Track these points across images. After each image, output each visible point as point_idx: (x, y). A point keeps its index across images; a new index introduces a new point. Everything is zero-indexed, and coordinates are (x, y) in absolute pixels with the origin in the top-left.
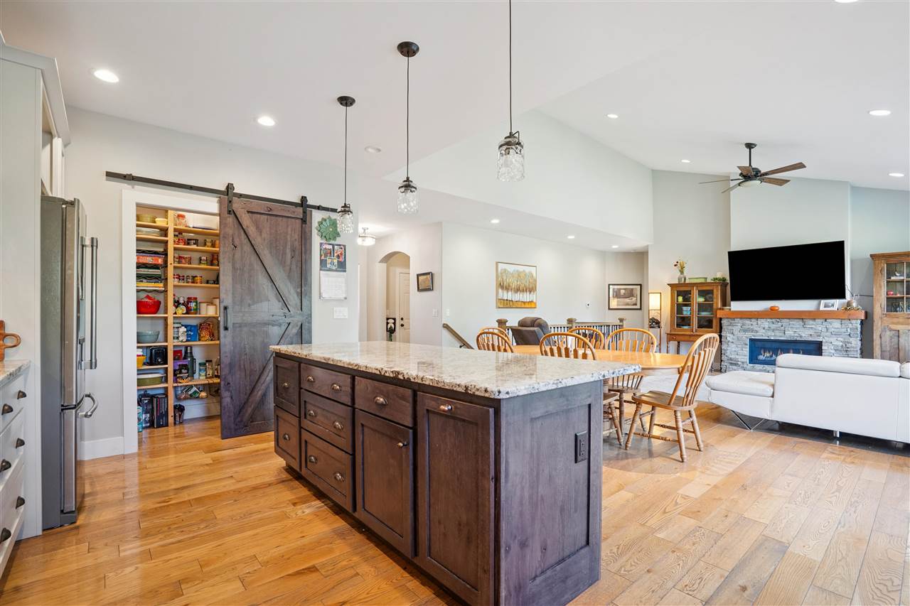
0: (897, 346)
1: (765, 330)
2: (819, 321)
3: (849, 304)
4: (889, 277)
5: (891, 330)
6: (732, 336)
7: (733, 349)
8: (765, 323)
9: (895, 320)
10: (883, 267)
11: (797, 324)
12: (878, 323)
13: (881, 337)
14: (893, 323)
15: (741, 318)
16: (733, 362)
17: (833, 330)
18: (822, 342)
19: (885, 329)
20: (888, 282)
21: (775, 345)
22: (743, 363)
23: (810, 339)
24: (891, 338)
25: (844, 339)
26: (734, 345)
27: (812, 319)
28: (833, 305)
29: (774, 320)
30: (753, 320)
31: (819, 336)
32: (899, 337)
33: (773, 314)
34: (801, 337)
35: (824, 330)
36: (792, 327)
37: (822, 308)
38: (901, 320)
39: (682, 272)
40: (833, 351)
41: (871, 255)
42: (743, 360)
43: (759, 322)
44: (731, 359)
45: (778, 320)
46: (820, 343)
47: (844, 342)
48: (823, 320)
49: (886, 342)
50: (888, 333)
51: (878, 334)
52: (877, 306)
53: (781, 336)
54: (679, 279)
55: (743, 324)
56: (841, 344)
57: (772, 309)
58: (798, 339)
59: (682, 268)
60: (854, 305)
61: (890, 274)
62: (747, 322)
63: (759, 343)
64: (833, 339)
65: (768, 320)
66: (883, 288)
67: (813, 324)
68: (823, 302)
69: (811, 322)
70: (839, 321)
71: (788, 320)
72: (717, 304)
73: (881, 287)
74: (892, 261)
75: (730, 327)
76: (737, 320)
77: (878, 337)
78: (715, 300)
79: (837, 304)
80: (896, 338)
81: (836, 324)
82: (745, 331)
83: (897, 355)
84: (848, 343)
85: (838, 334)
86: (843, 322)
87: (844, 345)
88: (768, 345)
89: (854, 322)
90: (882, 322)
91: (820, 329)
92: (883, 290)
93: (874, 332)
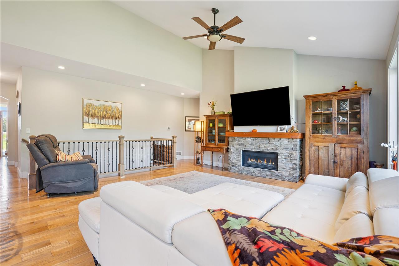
0: (318, 157)
1: (250, 145)
2: (277, 139)
3: (292, 128)
4: (314, 111)
5: (315, 146)
6: (233, 148)
7: (234, 157)
8: (250, 140)
9: (317, 139)
10: (311, 104)
11: (265, 141)
12: (308, 141)
13: (309, 151)
14: (316, 142)
15: (238, 137)
16: (234, 165)
17: (284, 145)
18: (278, 153)
19: (311, 145)
20: (313, 114)
21: (256, 155)
22: (239, 165)
23: (272, 151)
24: (315, 151)
25: (290, 151)
26: (234, 154)
27: (273, 138)
28: (284, 129)
29: (254, 139)
30: (244, 138)
31: (277, 149)
32: (319, 150)
33: (254, 135)
34: (268, 149)
35: (279, 145)
36: (263, 143)
37: (279, 131)
38: (320, 139)
39: (213, 109)
40: (284, 160)
41: (304, 96)
42: (239, 164)
43: (247, 140)
44: (233, 163)
45: (256, 139)
46: (277, 154)
47: (290, 154)
48: (279, 139)
49: (312, 154)
50: (313, 148)
51: (308, 148)
52: (307, 129)
53: (257, 149)
54: (211, 112)
55: (239, 141)
56: (288, 155)
57: (253, 131)
58: (266, 151)
59: (214, 106)
60: (295, 129)
61: (315, 108)
62: (241, 139)
63: (246, 153)
64: (284, 152)
65: (251, 138)
66: (310, 118)
67: (274, 142)
68: (280, 127)
69: (272, 140)
70: (287, 139)
71: (261, 139)
72: (228, 128)
73: (309, 117)
74: (316, 100)
75: (232, 143)
76: (236, 138)
77: (308, 150)
78: (226, 126)
79: (286, 128)
80: (317, 151)
81: (285, 141)
82: (240, 145)
83: (318, 163)
84: (292, 154)
85: (286, 148)
86: (289, 140)
87: (289, 155)
88: (251, 154)
89: (294, 140)
90: (310, 140)
91: (277, 144)
92: (310, 120)
93: (306, 147)
